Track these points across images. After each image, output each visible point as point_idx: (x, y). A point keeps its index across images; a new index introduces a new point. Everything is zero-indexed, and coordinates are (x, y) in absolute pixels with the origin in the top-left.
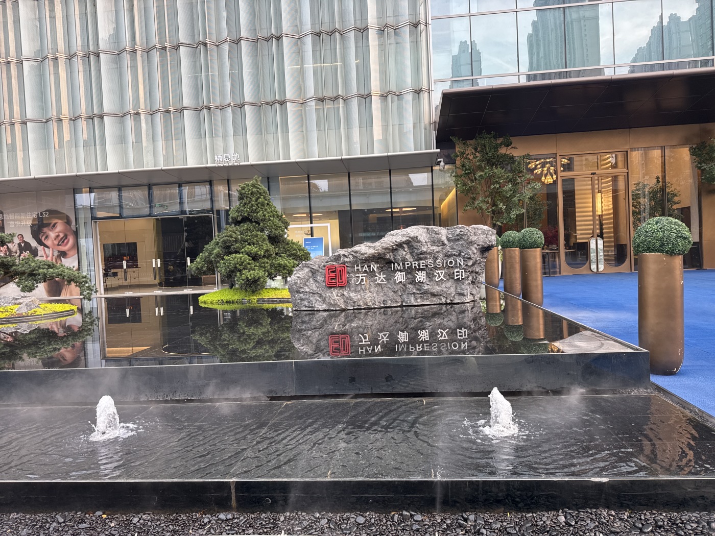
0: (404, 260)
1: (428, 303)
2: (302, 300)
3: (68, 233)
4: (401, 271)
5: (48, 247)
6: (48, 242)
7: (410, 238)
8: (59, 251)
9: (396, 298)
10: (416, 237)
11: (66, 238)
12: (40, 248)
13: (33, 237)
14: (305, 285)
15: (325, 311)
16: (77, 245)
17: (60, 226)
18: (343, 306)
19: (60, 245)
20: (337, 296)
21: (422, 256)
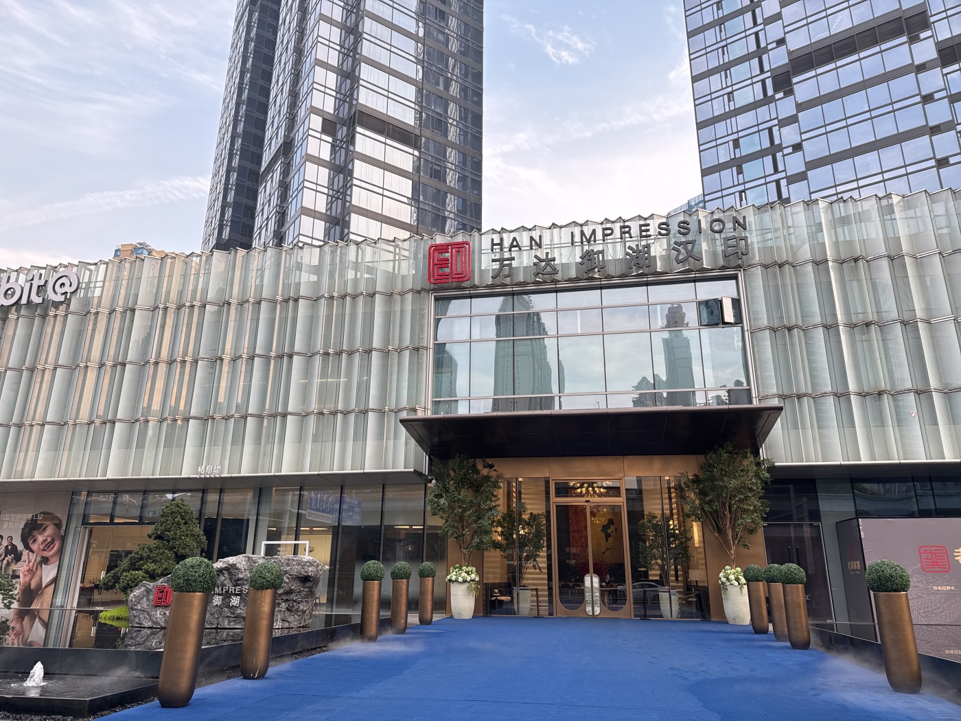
0: (223, 585)
1: (240, 627)
2: (135, 617)
3: (56, 538)
4: (219, 595)
5: (33, 552)
6: (34, 547)
7: (229, 564)
8: (42, 557)
9: (212, 620)
10: (235, 565)
11: (53, 543)
12: (25, 552)
13: (22, 540)
14: (139, 603)
15: (149, 628)
16: (61, 552)
17: (50, 531)
18: (163, 625)
19: (45, 550)
20: (160, 614)
21: (239, 582)
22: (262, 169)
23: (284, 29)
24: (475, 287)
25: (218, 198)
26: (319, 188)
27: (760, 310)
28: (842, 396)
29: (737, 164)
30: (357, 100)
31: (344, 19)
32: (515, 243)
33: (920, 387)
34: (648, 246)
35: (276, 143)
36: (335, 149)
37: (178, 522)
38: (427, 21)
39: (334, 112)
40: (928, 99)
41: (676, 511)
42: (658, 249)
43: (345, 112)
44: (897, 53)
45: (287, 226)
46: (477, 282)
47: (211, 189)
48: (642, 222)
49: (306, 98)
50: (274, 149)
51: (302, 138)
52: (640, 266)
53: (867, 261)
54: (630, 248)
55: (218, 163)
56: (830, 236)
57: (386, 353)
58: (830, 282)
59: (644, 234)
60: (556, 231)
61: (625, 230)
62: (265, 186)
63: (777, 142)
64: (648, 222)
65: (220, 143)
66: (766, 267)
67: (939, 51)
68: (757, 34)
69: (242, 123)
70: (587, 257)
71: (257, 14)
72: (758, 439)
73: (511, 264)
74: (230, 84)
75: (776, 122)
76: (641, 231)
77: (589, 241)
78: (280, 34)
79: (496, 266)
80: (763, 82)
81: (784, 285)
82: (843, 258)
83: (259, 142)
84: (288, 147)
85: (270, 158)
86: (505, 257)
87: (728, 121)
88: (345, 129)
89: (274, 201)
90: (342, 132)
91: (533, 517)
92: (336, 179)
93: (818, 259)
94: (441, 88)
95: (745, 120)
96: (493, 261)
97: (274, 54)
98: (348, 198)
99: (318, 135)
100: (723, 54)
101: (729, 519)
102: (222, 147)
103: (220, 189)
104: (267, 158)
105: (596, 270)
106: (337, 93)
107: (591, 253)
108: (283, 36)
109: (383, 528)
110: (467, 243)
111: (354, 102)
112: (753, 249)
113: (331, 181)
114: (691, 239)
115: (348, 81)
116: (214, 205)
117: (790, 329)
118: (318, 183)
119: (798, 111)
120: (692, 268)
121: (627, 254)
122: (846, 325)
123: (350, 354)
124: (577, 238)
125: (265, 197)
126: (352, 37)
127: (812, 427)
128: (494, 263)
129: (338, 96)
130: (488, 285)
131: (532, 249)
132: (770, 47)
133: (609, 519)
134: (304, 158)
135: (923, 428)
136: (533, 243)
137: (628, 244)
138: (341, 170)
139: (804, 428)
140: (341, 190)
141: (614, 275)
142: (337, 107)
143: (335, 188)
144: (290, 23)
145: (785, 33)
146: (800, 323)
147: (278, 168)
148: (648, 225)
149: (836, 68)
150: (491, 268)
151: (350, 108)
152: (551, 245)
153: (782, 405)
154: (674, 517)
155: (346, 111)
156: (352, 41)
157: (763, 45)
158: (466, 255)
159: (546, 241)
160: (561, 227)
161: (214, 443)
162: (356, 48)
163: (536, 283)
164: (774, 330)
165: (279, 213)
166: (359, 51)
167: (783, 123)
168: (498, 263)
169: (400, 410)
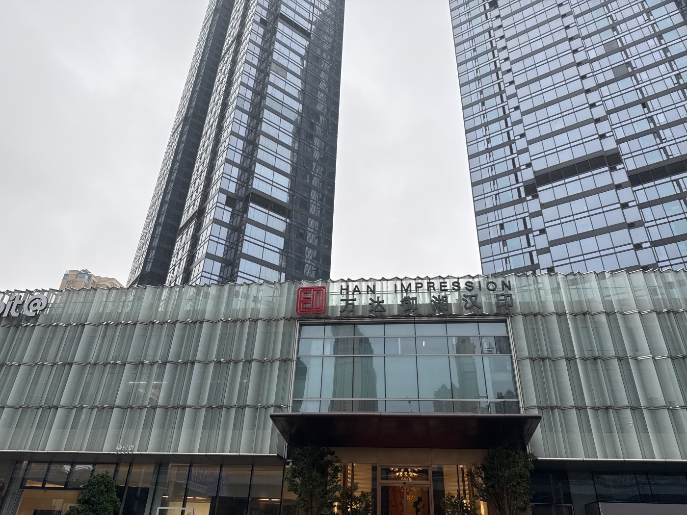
22: (181, 226)
23: (206, 138)
24: (328, 318)
25: (146, 243)
26: (220, 241)
27: (522, 345)
28: (581, 408)
29: (503, 239)
30: (252, 185)
31: (247, 135)
32: (357, 289)
33: (634, 405)
34: (446, 297)
35: (193, 209)
36: (233, 216)
37: (102, 489)
38: (301, 140)
39: (235, 192)
40: (625, 206)
41: (468, 491)
42: (453, 299)
43: (242, 193)
44: (602, 177)
45: (194, 265)
46: (329, 315)
47: (142, 237)
48: (441, 281)
49: (217, 182)
50: (191, 213)
51: (212, 208)
52: (441, 310)
53: (592, 315)
54: (434, 297)
55: (149, 219)
56: (567, 296)
57: (262, 363)
58: (569, 328)
59: (443, 288)
60: (384, 282)
61: (430, 285)
62: (182, 237)
63: (529, 227)
64: (446, 280)
65: (152, 206)
66: (525, 315)
67: (629, 177)
68: (513, 159)
69: (170, 195)
70: (405, 301)
71: (188, 127)
72: (525, 439)
73: (354, 303)
74: (164, 169)
75: (527, 214)
76: (441, 286)
77: (406, 291)
78: (202, 141)
79: (343, 304)
80: (518, 188)
81: (538, 329)
82: (576, 312)
83: (181, 208)
84: (200, 214)
85: (188, 219)
86: (349, 298)
87: (496, 212)
88: (241, 203)
89: (187, 247)
90: (240, 205)
91: (364, 495)
92: (232, 235)
93: (560, 312)
94: (308, 181)
95: (508, 212)
96: (342, 300)
97: (197, 152)
98: (239, 248)
99: (223, 206)
100: (492, 170)
101: (506, 500)
102: (153, 208)
103: (148, 236)
104: (184, 219)
105: (412, 310)
106: (238, 180)
107: (408, 299)
108: (205, 142)
109: (250, 499)
110: (324, 288)
111: (250, 187)
112: (516, 303)
113: (229, 236)
114: (474, 294)
115: (246, 174)
116: (143, 247)
117: (543, 359)
118: (220, 237)
119: (542, 209)
120: (476, 313)
121: (432, 301)
122: (581, 359)
123: (236, 363)
124: (399, 288)
125: (180, 245)
126: (251, 146)
127: (562, 431)
128: (342, 302)
129: (239, 182)
130: (337, 317)
131: (368, 293)
132: (522, 168)
133: (419, 497)
134: (212, 221)
135: (638, 434)
136: (369, 290)
137: (433, 294)
138: (236, 231)
139: (556, 432)
140: (235, 243)
141: (424, 315)
142: (237, 189)
143: (231, 241)
144: (210, 135)
145: (531, 160)
146: (550, 356)
147: (192, 226)
148: (446, 283)
149: (565, 183)
150: (339, 305)
151: (246, 190)
152: (381, 291)
153: (541, 415)
154: (467, 496)
155: (244, 192)
156: (251, 149)
157: (517, 166)
158: (323, 295)
159: (378, 289)
160: (388, 280)
161: (130, 427)
162: (253, 154)
163: (370, 317)
164: (532, 359)
165: (189, 256)
166: (255, 155)
167: (533, 215)
168: (344, 302)
169: (269, 407)
